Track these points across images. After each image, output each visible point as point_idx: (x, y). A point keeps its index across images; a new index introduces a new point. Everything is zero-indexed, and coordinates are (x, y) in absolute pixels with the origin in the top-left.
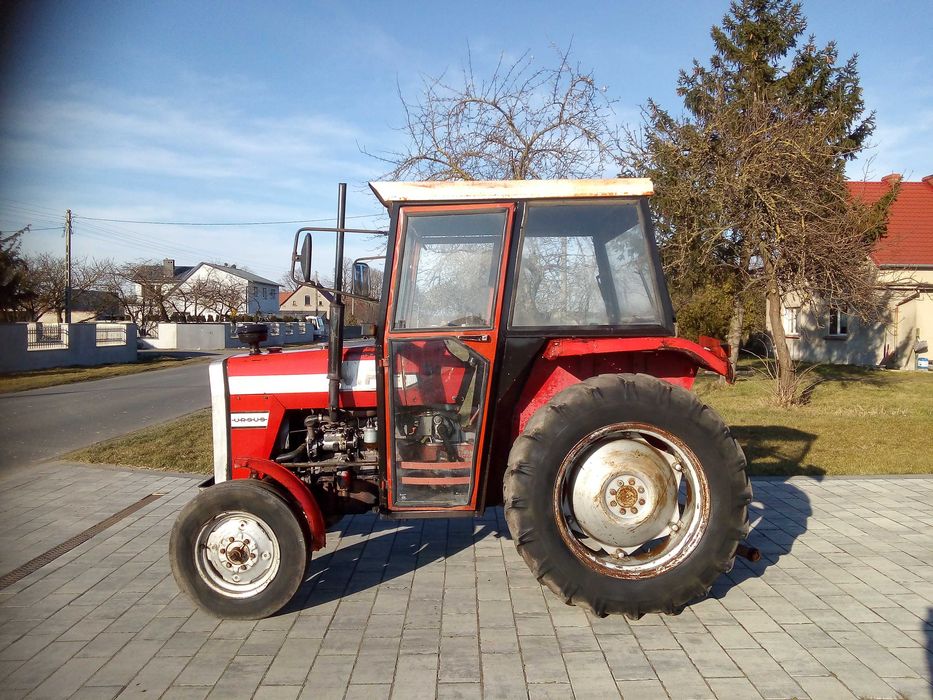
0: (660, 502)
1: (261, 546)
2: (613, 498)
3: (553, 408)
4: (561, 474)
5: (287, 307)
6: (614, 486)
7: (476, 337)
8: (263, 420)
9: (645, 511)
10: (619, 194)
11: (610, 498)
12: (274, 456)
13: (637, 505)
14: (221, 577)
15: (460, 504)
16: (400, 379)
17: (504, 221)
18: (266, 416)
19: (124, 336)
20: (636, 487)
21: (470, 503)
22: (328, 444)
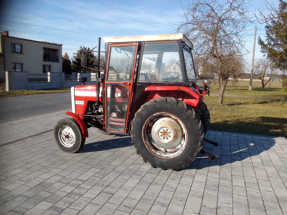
0: (176, 137)
1: (72, 135)
2: (161, 134)
5: (168, 70)
6: (162, 130)
7: (126, 84)
9: (170, 139)
11: (160, 134)
13: (168, 137)
14: (65, 141)
15: (122, 131)
16: (116, 95)
17: (135, 48)
18: (83, 102)
19: (116, 78)
20: (168, 132)
21: (125, 131)
22: (100, 111)
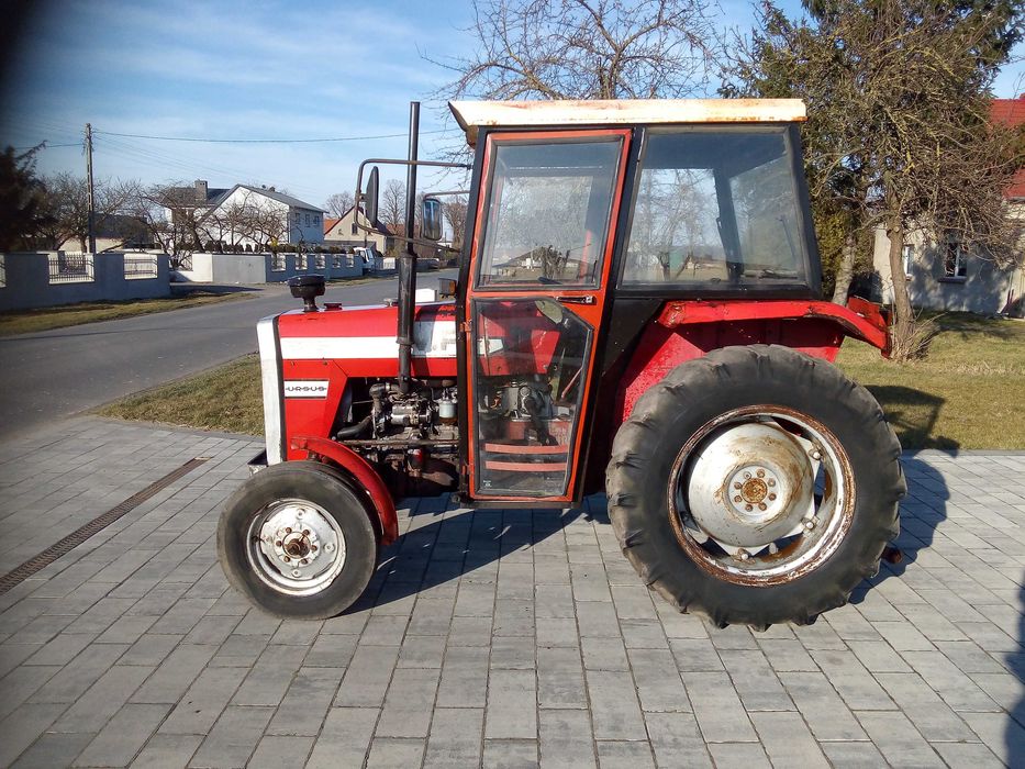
0: (794, 497)
1: (322, 536)
2: (738, 492)
3: (668, 389)
4: (677, 466)
5: (332, 236)
6: (740, 478)
7: (579, 299)
8: (322, 389)
9: (776, 507)
10: (762, 119)
11: (734, 493)
12: (333, 432)
13: (764, 501)
14: (278, 572)
15: (554, 493)
16: (482, 345)
17: (618, 151)
18: (325, 384)
19: (155, 268)
20: (766, 480)
21: (565, 494)
22: (397, 418)
